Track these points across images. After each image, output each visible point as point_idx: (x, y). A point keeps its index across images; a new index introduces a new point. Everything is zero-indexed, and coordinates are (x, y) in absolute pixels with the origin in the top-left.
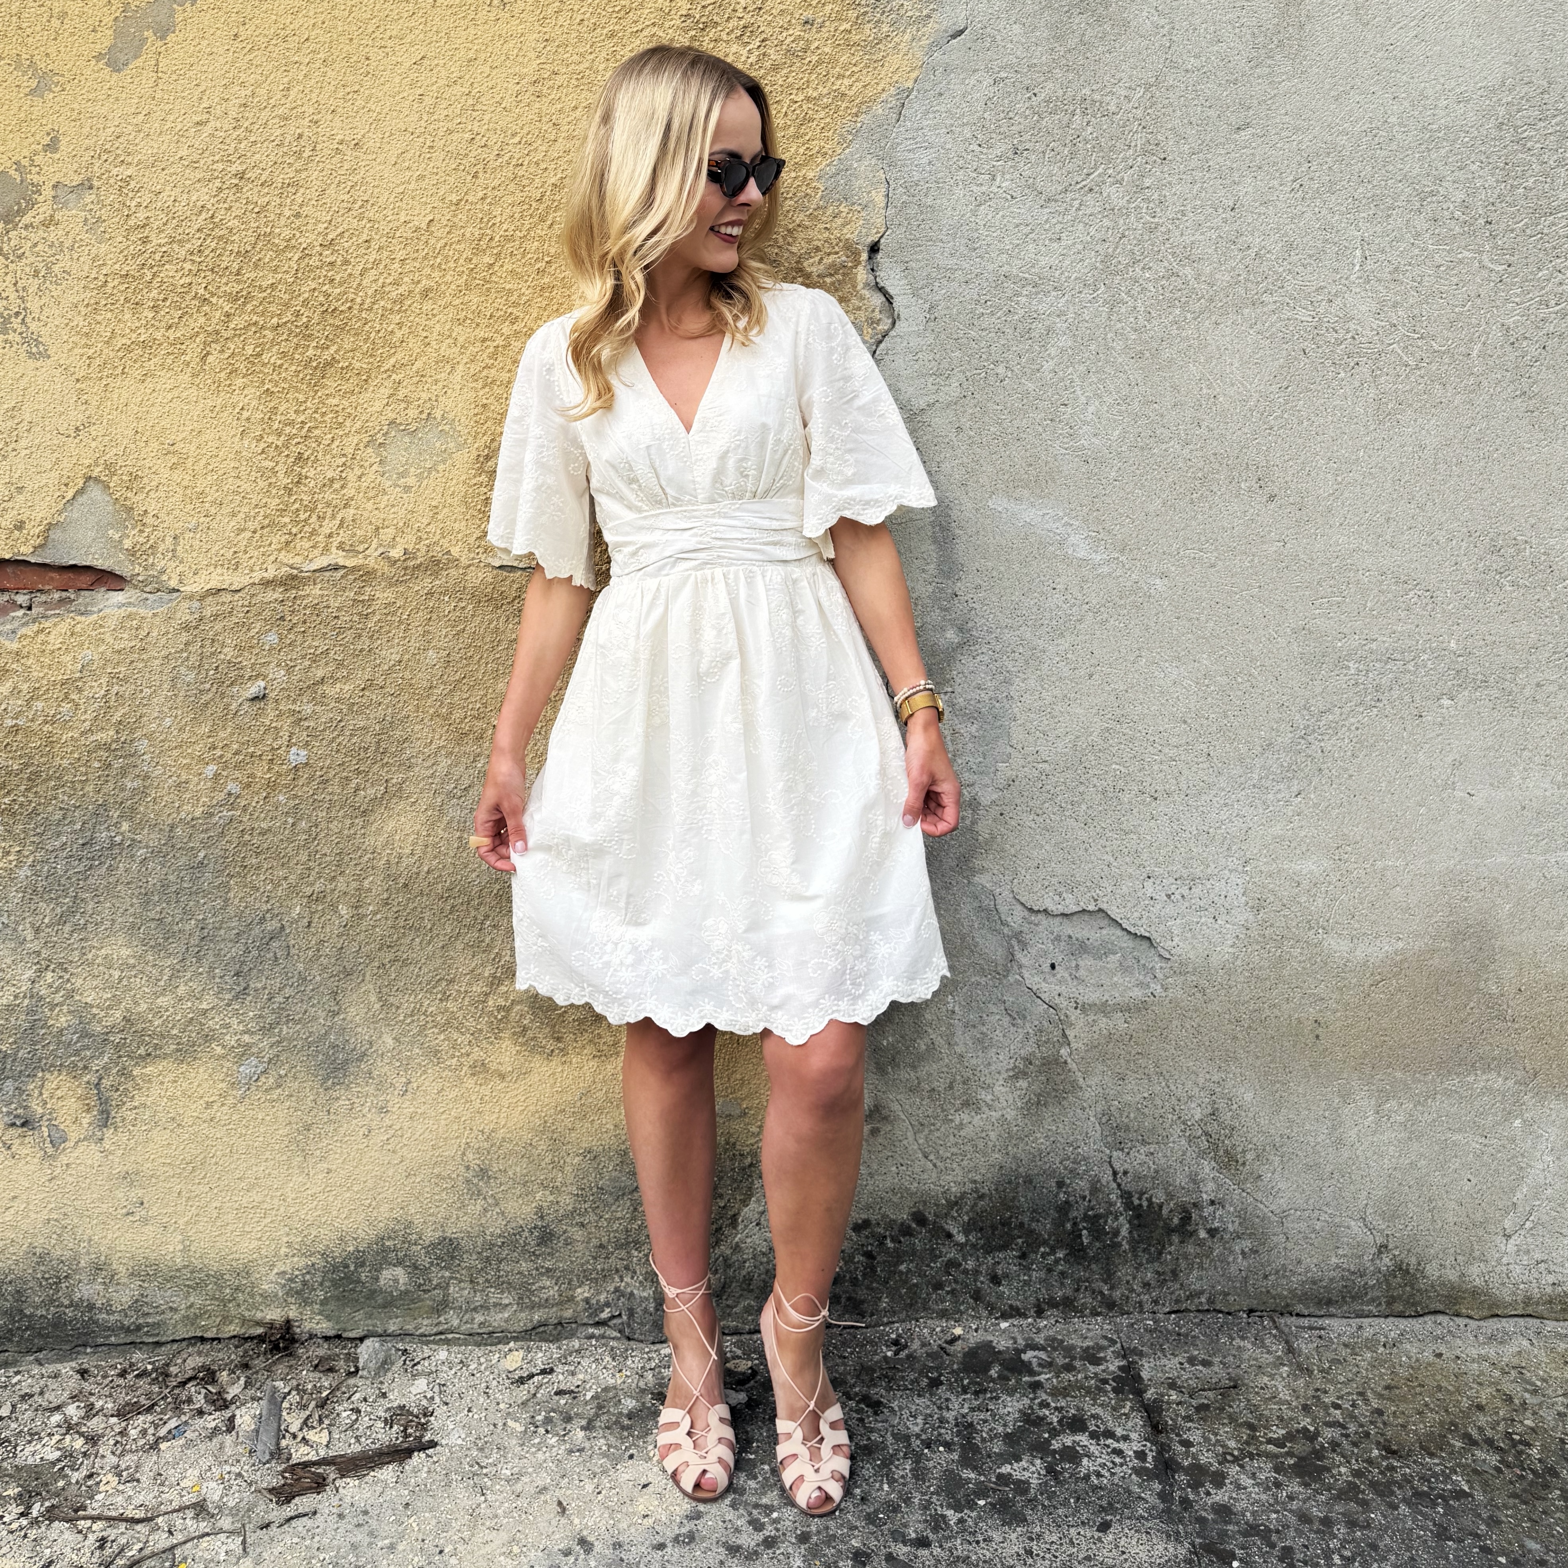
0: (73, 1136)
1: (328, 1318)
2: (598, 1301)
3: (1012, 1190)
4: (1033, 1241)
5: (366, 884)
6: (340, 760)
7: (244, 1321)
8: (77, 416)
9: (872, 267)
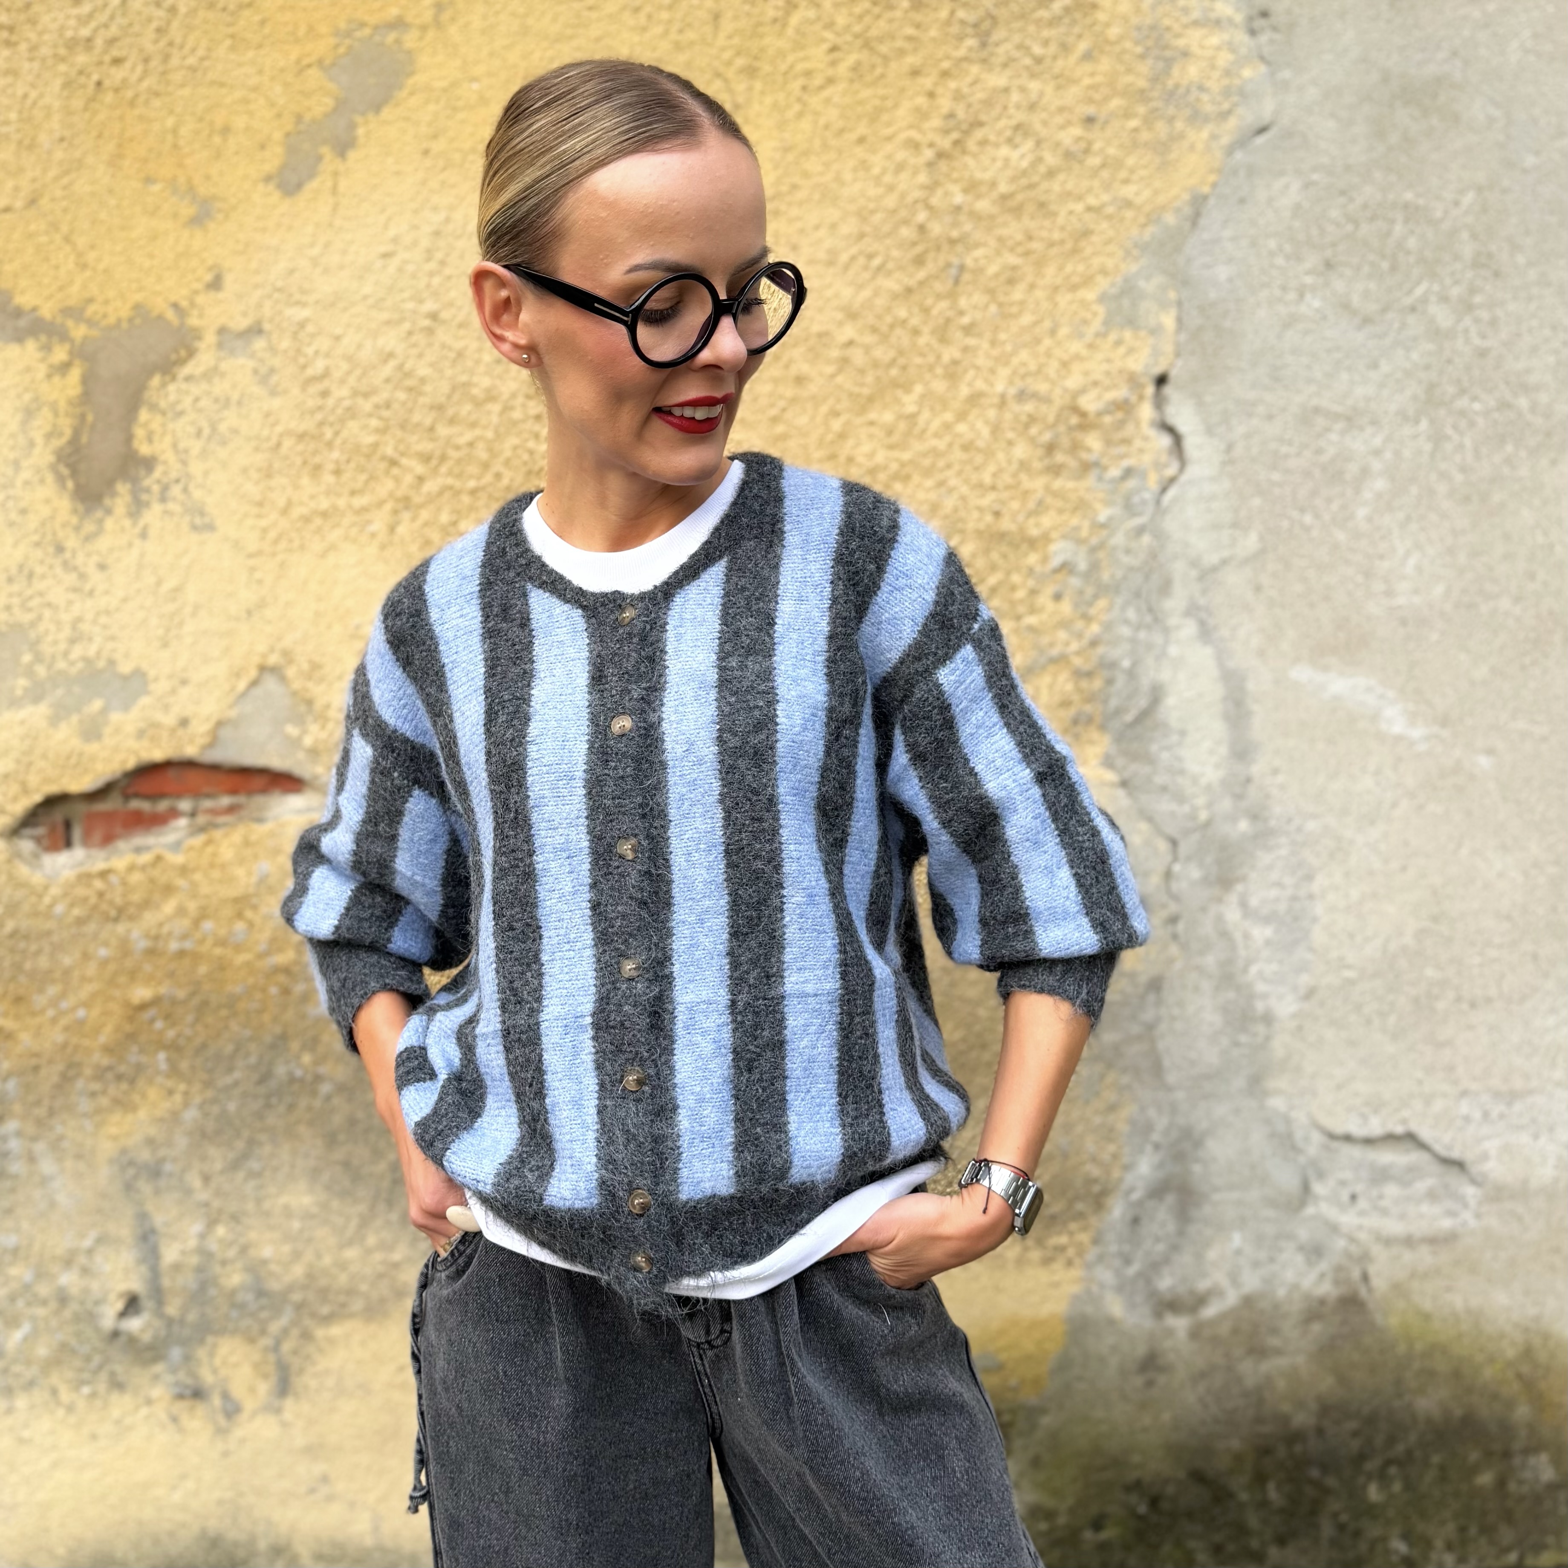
0: (249, 1405)
8: (247, 597)
9: (1159, 402)
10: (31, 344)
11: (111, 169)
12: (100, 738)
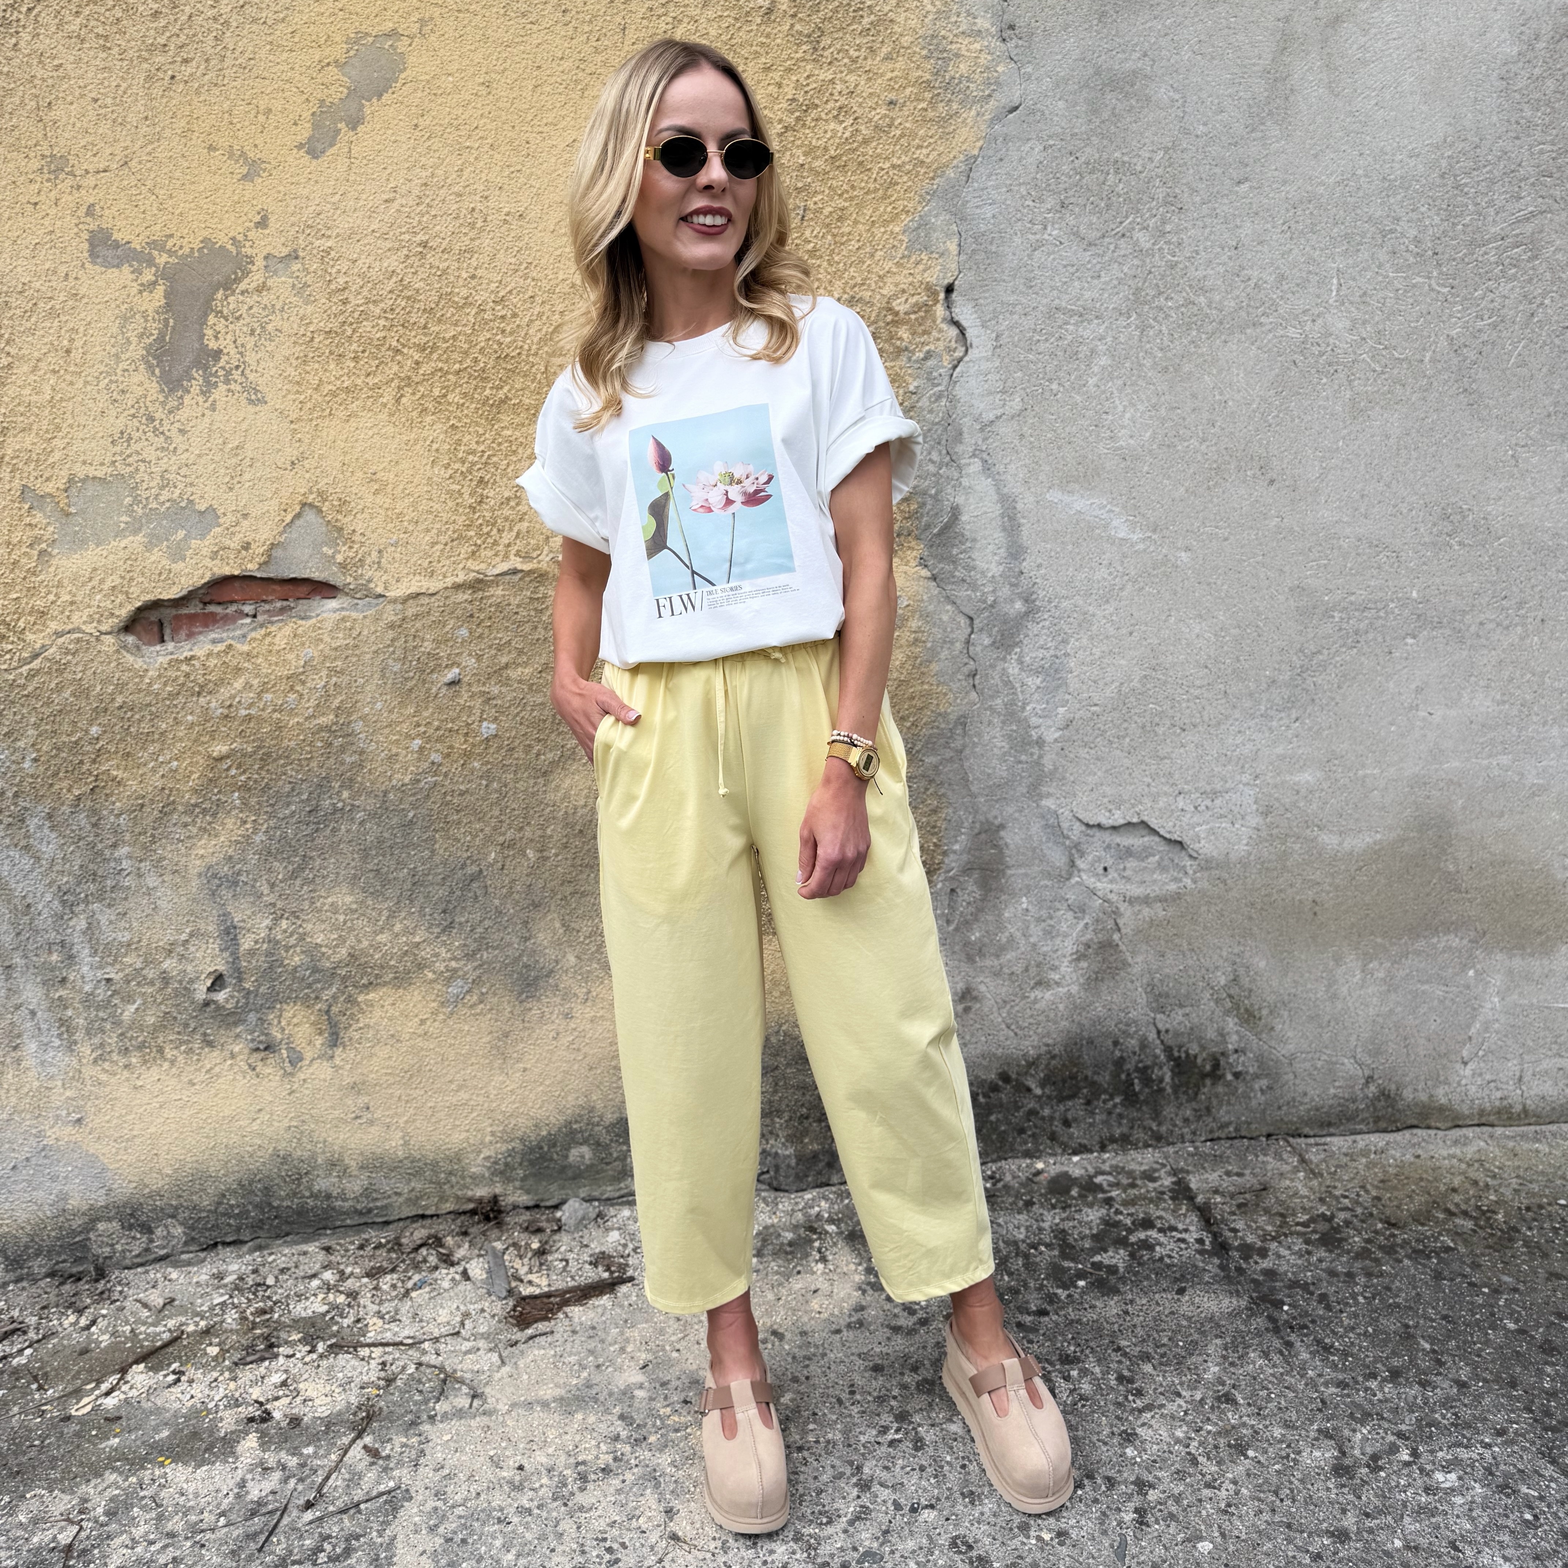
0: (308, 1055)
1: (528, 1192)
3: (1078, 1050)
4: (1096, 1089)
5: (549, 832)
6: (523, 729)
7: (458, 1198)
8: (291, 452)
9: (949, 305)
10: (126, 269)
11: (183, 140)
12: (183, 559)
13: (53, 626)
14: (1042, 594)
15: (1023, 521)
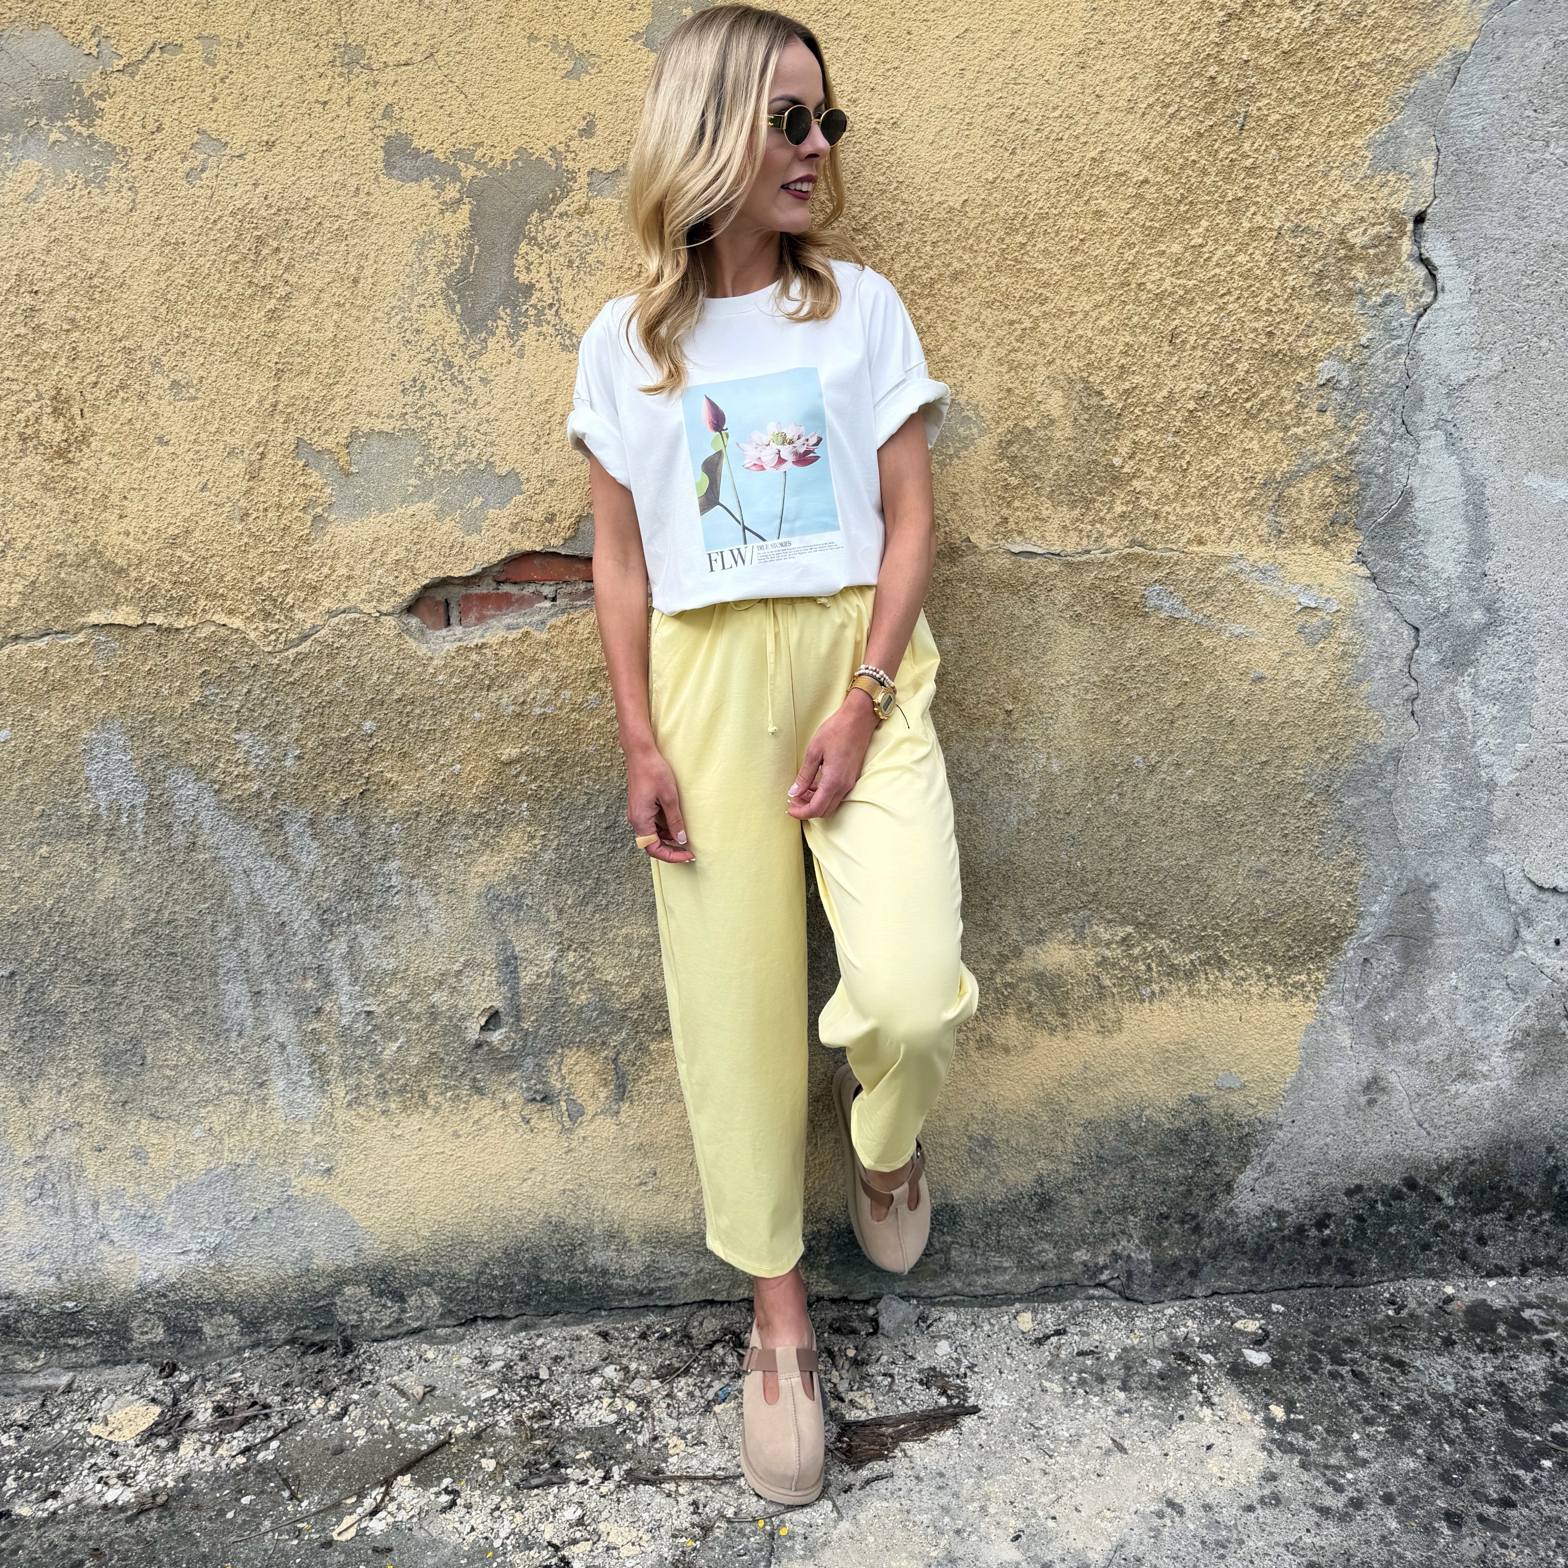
0: (590, 1111)
1: (834, 1282)
2: (1096, 1265)
3: (1503, 1155)
4: (1521, 1202)
9: (1417, 237)
10: (427, 183)
11: (500, 27)
12: (479, 531)
13: (327, 603)
14: (1508, 602)
15: (1491, 510)
